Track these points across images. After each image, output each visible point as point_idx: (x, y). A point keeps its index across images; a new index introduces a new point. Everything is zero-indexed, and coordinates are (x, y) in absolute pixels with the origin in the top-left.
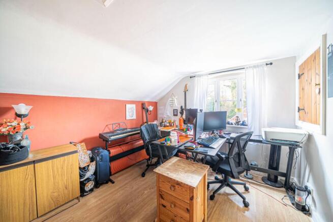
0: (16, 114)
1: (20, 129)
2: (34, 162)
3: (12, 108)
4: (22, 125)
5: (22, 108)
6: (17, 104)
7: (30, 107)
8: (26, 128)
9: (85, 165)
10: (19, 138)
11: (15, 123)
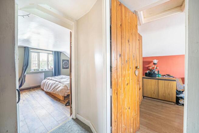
0: (154, 63)
1: (154, 68)
2: (158, 79)
3: (153, 61)
4: (155, 67)
5: (155, 61)
6: (154, 60)
7: (157, 61)
8: (156, 68)
9: (182, 90)
10: (154, 71)
11: (153, 66)
